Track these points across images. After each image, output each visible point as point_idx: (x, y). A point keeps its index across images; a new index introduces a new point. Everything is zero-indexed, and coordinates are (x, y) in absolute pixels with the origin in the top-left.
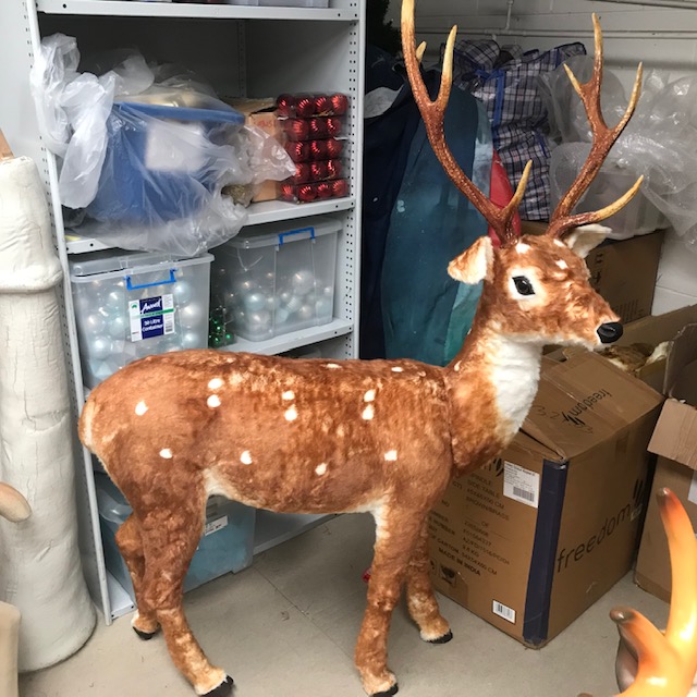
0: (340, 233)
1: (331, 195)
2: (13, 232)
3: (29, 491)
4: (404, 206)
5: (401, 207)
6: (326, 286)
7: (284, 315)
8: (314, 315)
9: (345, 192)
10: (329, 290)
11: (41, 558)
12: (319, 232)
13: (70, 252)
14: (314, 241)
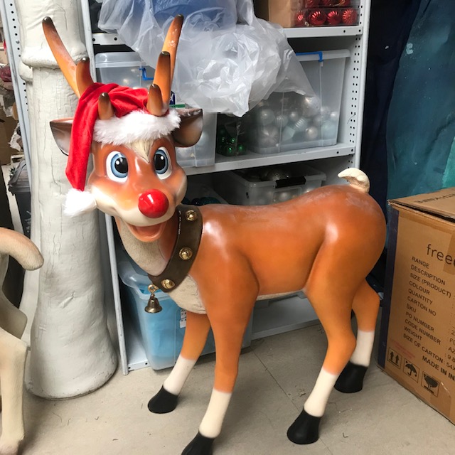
0: (348, 60)
1: (339, 22)
2: (40, 11)
3: (55, 245)
4: (413, 49)
5: (409, 49)
6: (331, 112)
7: (291, 132)
8: (319, 137)
9: (354, 21)
10: (335, 115)
11: (66, 305)
12: (327, 56)
13: (96, 43)
14: (322, 64)
